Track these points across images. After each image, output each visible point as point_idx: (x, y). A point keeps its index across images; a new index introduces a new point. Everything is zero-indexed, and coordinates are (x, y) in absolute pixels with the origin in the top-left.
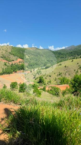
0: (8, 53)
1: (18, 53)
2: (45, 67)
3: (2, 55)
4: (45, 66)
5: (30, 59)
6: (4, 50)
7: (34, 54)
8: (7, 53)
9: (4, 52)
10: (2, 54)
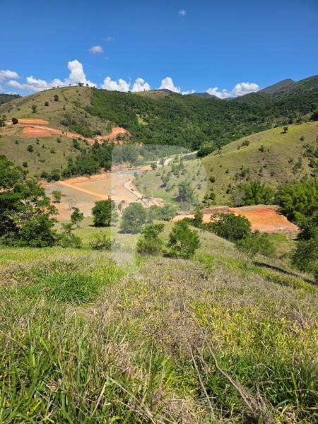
0: (82, 110)
1: (112, 109)
2: (196, 152)
3: (66, 116)
4: (195, 149)
5: (151, 129)
6: (71, 100)
7: (162, 110)
8: (79, 110)
9: (70, 107)
10: (64, 112)
